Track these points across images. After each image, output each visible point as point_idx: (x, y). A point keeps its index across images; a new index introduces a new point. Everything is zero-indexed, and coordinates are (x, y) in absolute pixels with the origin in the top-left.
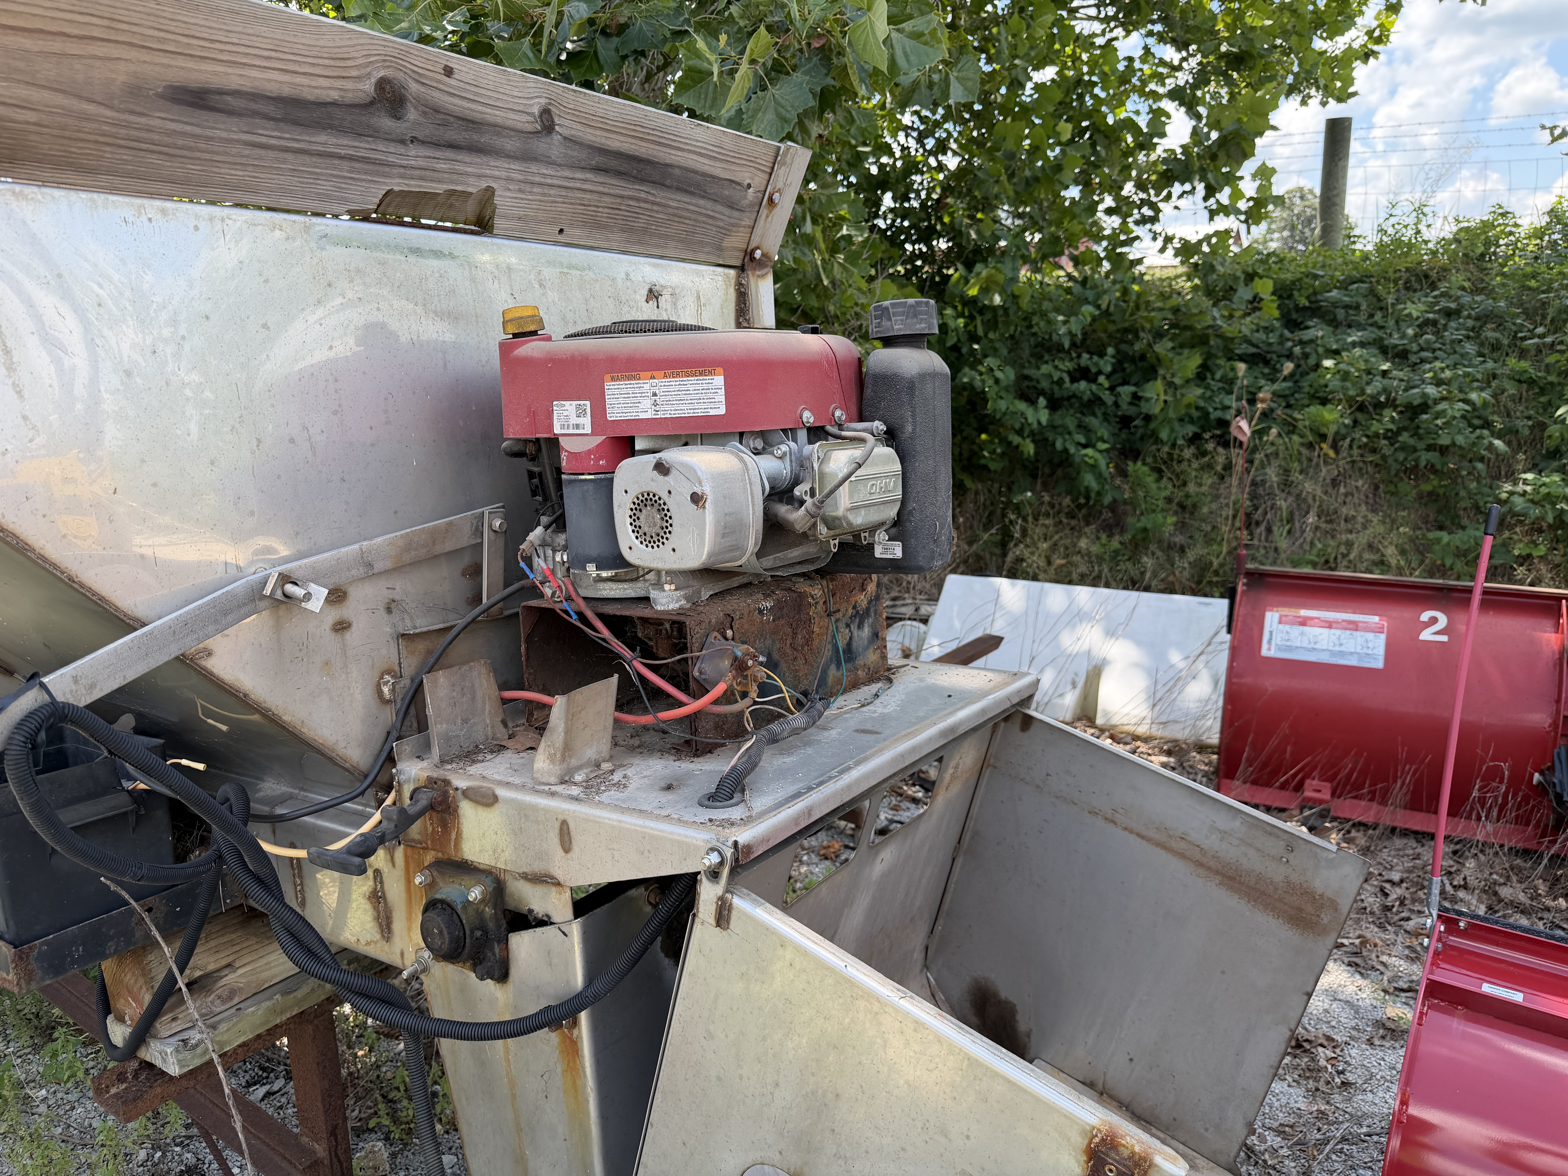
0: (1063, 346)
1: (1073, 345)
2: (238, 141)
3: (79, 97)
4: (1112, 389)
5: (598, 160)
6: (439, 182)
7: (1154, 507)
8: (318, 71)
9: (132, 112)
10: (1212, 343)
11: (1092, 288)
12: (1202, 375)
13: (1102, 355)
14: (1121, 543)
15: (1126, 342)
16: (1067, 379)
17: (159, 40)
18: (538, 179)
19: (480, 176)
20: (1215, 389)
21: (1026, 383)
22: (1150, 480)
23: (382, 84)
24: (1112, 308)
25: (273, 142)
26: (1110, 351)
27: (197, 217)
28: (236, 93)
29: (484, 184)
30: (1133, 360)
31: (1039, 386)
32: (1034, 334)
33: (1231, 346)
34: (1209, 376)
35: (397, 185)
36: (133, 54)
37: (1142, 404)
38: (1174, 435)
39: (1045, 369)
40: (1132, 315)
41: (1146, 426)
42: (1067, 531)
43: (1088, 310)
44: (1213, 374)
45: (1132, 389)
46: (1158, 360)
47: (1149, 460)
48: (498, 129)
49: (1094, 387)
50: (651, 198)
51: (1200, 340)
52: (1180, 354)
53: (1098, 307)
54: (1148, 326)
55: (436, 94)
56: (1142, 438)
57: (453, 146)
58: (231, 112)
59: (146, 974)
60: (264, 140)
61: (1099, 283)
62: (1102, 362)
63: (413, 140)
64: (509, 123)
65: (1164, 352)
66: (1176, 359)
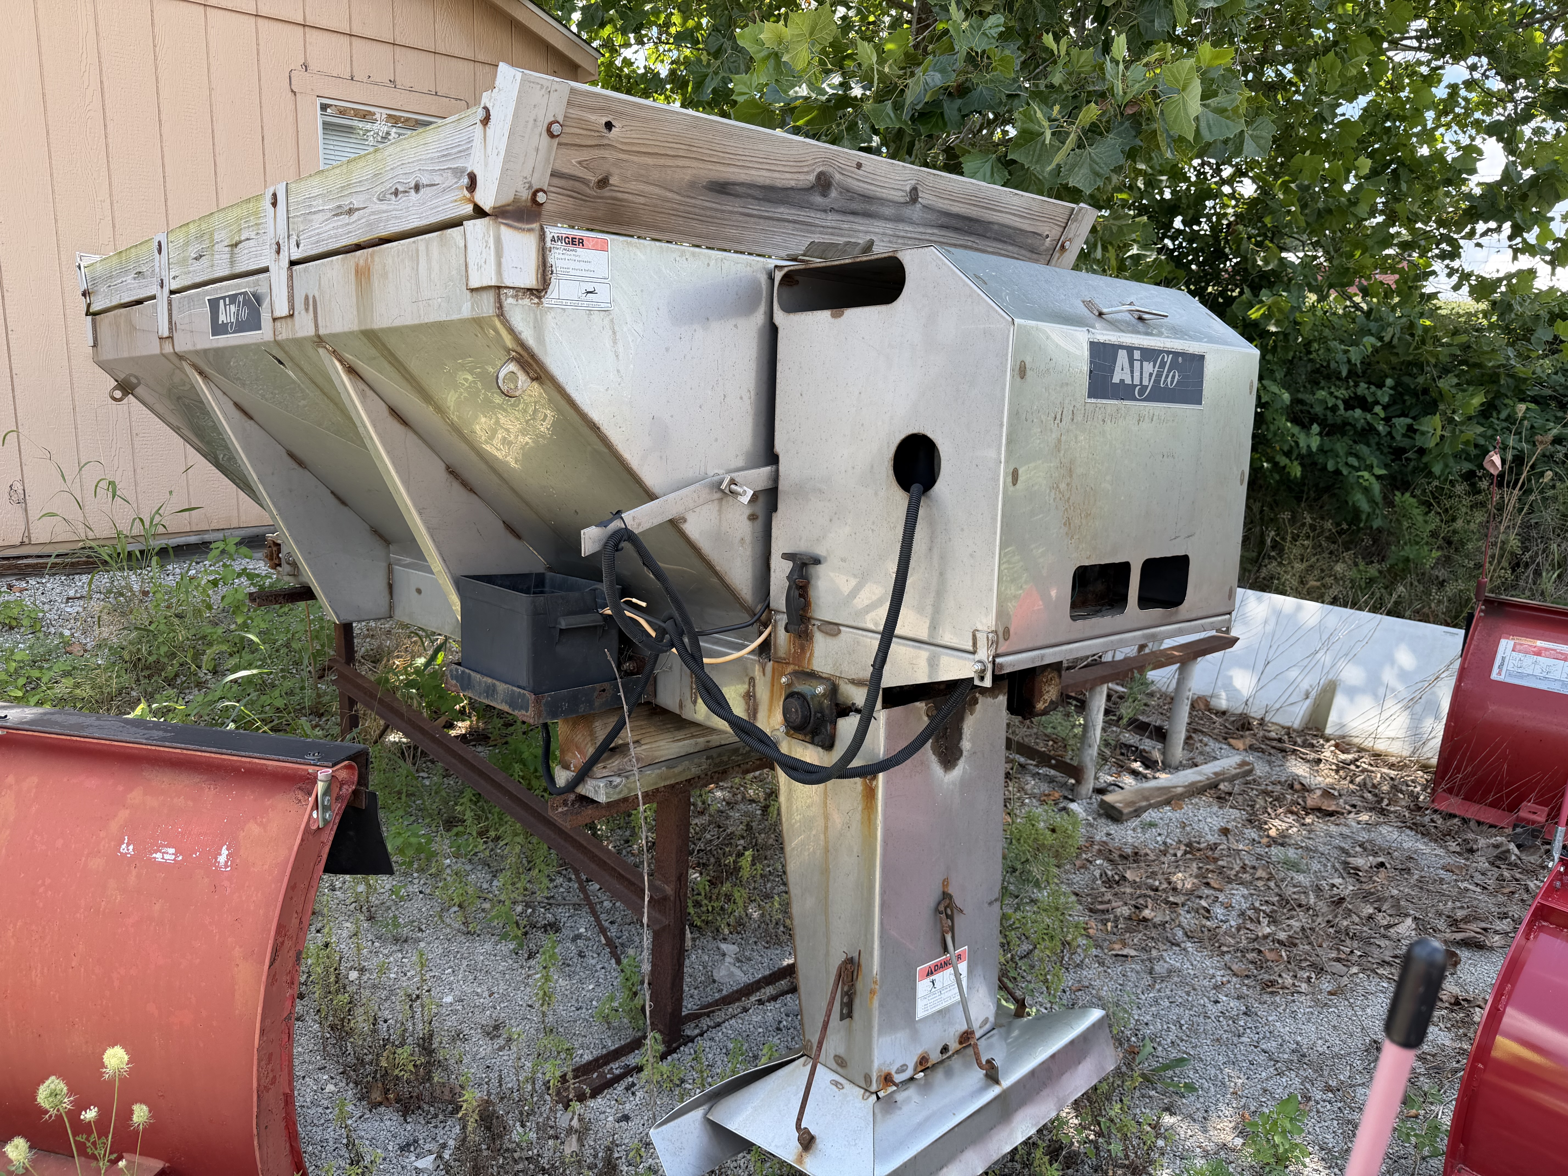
0: (1340, 373)
1: (1352, 373)
2: (737, 212)
3: (666, 189)
4: (1387, 420)
5: (943, 220)
6: (842, 236)
7: (1417, 539)
8: (787, 169)
9: (688, 197)
10: (1502, 382)
11: (1376, 320)
12: (1487, 412)
13: (1380, 386)
14: (1380, 572)
15: (1410, 375)
16: (1342, 407)
17: (710, 156)
18: (902, 234)
19: (866, 232)
20: (1498, 428)
21: (1300, 407)
22: (1417, 512)
23: (821, 176)
24: (1395, 341)
25: (755, 212)
26: (1389, 382)
27: (710, 257)
28: (742, 184)
29: (868, 238)
30: (1415, 394)
31: (1312, 411)
32: (1310, 360)
33: (1523, 387)
34: (1495, 414)
35: (817, 238)
36: (695, 164)
37: (1417, 437)
38: (1448, 470)
39: (1322, 394)
40: (1416, 348)
41: (1419, 460)
42: (1326, 555)
43: (1369, 341)
44: (1499, 412)
45: (1409, 421)
46: (1440, 393)
47: (1418, 492)
48: (882, 201)
49: (1369, 416)
50: (975, 245)
51: (1487, 380)
52: (1464, 391)
53: (1381, 339)
54: (1433, 361)
55: (849, 180)
56: (1413, 472)
57: (854, 213)
58: (737, 196)
59: (592, 734)
60: (750, 211)
61: (1385, 316)
62: (1379, 393)
63: (832, 210)
64: (890, 197)
65: (1448, 388)
66: (1460, 395)
